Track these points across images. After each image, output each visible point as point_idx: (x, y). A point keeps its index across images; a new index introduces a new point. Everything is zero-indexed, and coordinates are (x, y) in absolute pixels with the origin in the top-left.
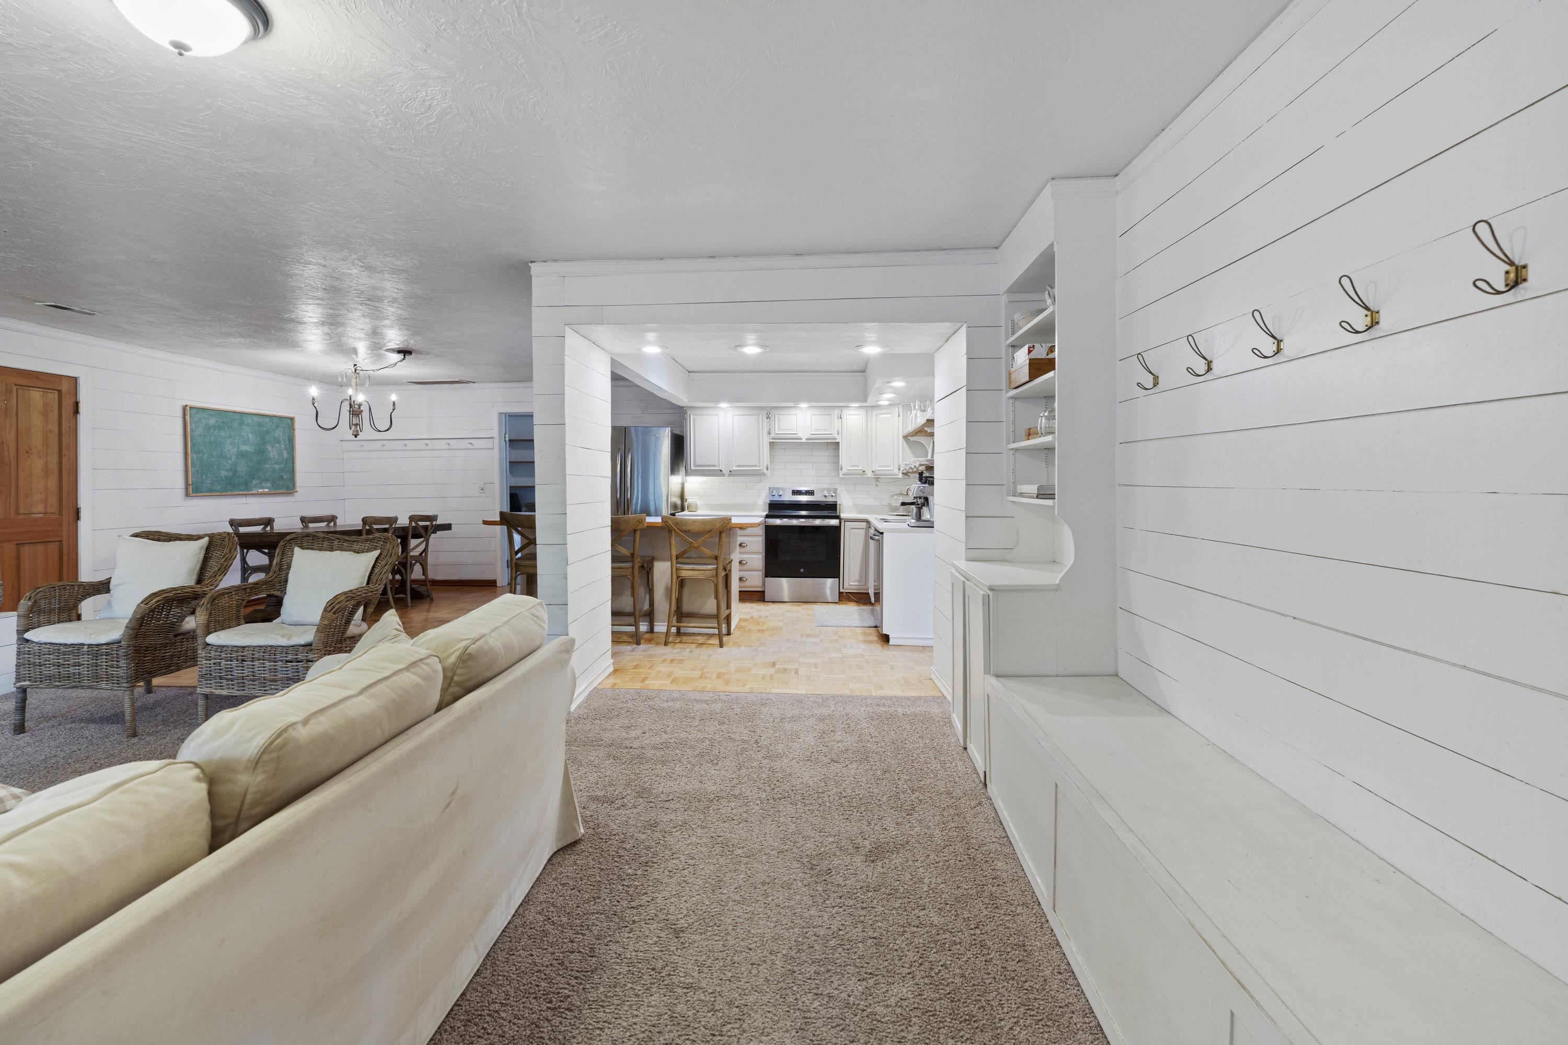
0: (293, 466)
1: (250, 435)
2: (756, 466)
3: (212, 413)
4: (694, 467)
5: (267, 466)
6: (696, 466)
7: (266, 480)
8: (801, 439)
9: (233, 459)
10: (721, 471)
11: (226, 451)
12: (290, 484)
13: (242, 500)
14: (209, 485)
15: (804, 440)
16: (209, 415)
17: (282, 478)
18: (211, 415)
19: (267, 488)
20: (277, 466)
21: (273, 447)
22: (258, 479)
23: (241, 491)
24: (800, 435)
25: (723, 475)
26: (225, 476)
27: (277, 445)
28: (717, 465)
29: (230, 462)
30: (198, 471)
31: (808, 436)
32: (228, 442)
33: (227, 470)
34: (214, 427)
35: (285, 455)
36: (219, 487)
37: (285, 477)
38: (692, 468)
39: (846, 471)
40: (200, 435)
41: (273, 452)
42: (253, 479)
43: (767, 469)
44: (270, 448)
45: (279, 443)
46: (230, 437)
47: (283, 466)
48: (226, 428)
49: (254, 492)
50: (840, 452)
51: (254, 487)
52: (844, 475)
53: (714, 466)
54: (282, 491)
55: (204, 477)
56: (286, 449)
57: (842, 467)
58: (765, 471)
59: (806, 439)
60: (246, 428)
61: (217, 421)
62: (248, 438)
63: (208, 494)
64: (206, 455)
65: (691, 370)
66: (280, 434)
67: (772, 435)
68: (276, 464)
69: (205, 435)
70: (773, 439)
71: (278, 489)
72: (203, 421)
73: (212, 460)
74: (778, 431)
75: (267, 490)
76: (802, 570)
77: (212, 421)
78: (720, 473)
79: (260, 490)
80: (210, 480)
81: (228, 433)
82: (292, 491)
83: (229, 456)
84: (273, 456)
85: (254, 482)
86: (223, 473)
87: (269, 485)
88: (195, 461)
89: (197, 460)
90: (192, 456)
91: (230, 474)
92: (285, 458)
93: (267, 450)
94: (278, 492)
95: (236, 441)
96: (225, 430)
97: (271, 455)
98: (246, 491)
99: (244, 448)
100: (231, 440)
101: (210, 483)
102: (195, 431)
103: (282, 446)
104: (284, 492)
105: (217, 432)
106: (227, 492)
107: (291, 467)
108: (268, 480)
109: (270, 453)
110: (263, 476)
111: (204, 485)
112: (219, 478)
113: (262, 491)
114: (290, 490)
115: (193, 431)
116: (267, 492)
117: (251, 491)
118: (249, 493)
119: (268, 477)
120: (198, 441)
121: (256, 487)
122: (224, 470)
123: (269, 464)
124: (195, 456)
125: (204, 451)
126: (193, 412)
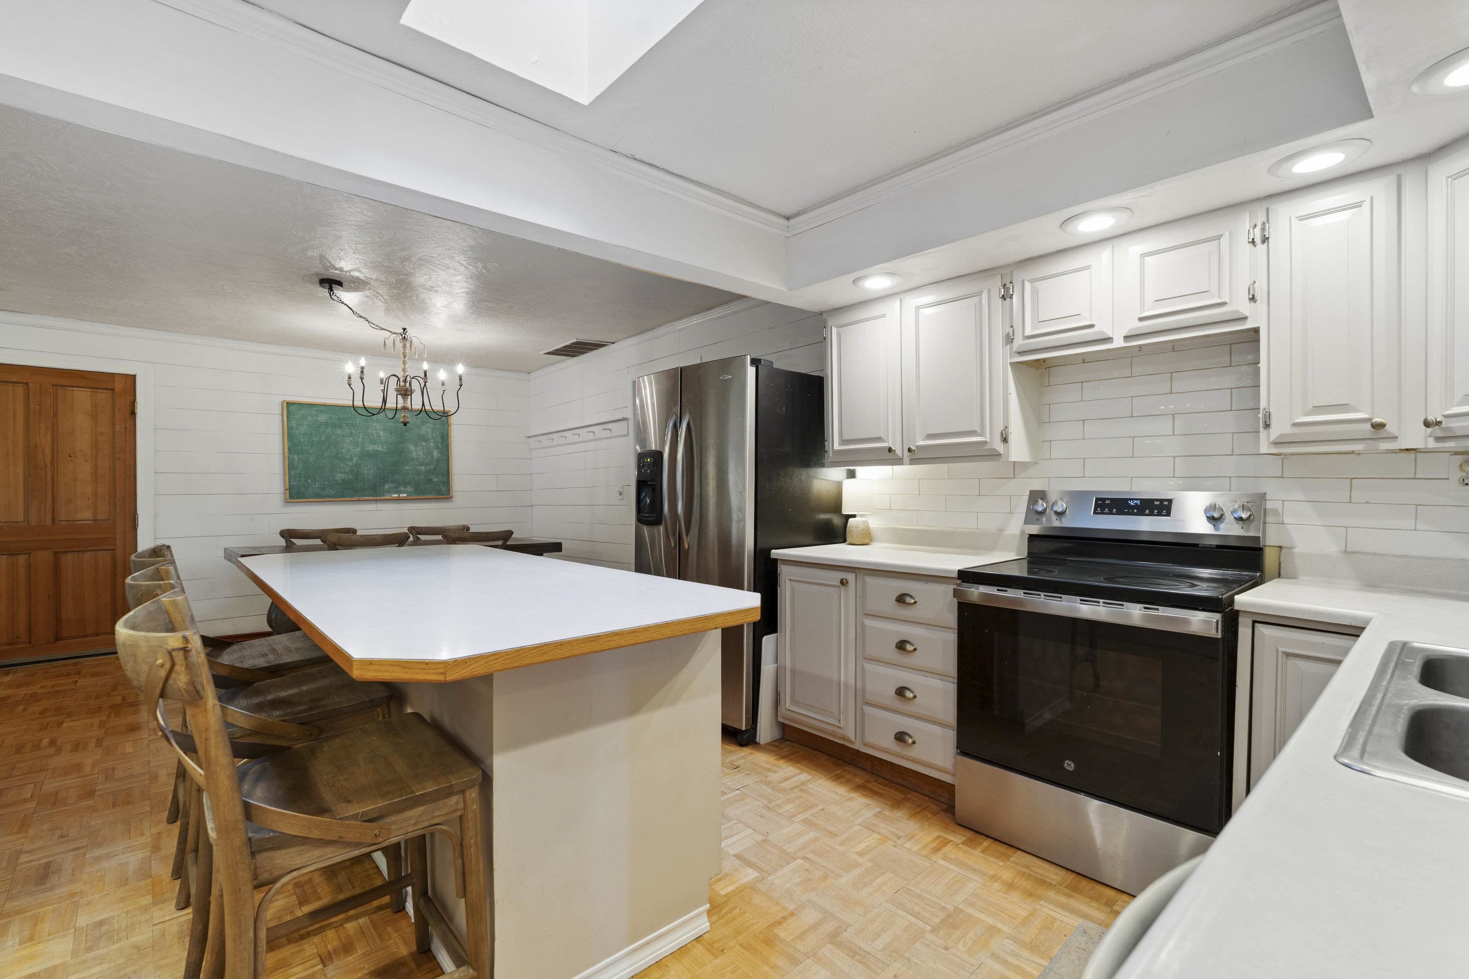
0: (448, 468)
1: (382, 434)
2: (972, 433)
3: (322, 408)
4: (840, 445)
5: (407, 468)
6: (843, 442)
7: (405, 484)
8: (1109, 340)
9: (354, 461)
10: (890, 450)
11: (344, 451)
12: (443, 488)
13: (371, 507)
14: (317, 490)
15: (1118, 343)
16: (316, 411)
17: (430, 481)
18: (321, 411)
19: (406, 492)
20: (423, 468)
21: (416, 446)
22: (393, 482)
23: (366, 496)
24: (1103, 328)
25: (899, 461)
26: (343, 480)
27: (424, 444)
28: (885, 438)
29: (350, 464)
30: (300, 474)
31: (1135, 326)
32: (348, 441)
33: (345, 473)
34: (326, 424)
35: (436, 454)
36: (332, 492)
37: (435, 479)
38: (837, 446)
39: (1289, 430)
40: (306, 434)
41: (416, 451)
42: (385, 482)
43: (1005, 440)
44: (412, 448)
45: (426, 440)
46: (351, 434)
47: (432, 467)
48: (344, 425)
49: (386, 497)
50: (1263, 365)
51: (387, 491)
52: (1276, 443)
53: (879, 439)
54: (429, 496)
55: (310, 481)
56: (438, 448)
57: (1268, 415)
58: (1000, 447)
59: (1127, 338)
60: (375, 424)
61: (330, 418)
62: (379, 436)
63: (316, 500)
64: (314, 456)
66: (428, 430)
67: (1019, 342)
68: (421, 465)
69: (311, 434)
70: (1021, 353)
71: (424, 494)
72: (309, 418)
73: (322, 461)
74: (1034, 327)
75: (405, 495)
76: (1069, 765)
77: (323, 418)
78: (890, 456)
79: (393, 495)
80: (318, 484)
81: (347, 431)
82: (446, 496)
83: (348, 457)
84: (417, 455)
85: (386, 486)
86: (339, 477)
87: (409, 489)
88: (296, 463)
89: (298, 461)
90: (291, 458)
91: (350, 477)
92: (435, 459)
93: (408, 449)
94: (422, 497)
95: (360, 439)
96: (342, 428)
97: (414, 455)
98: (374, 496)
99: (371, 448)
100: (352, 438)
101: (318, 488)
102: (297, 429)
103: (432, 444)
104: (435, 497)
105: (330, 429)
106: (346, 497)
107: (444, 468)
108: (409, 484)
109: (412, 453)
110: (401, 479)
111: (310, 490)
112: (332, 482)
113: (397, 495)
114: (443, 495)
115: (293, 429)
116: (405, 497)
117: (382, 496)
118: (378, 498)
119: (408, 480)
120: (302, 440)
121: (389, 491)
122: (341, 472)
123: (411, 465)
124: (296, 457)
125: (311, 451)
126: (292, 408)
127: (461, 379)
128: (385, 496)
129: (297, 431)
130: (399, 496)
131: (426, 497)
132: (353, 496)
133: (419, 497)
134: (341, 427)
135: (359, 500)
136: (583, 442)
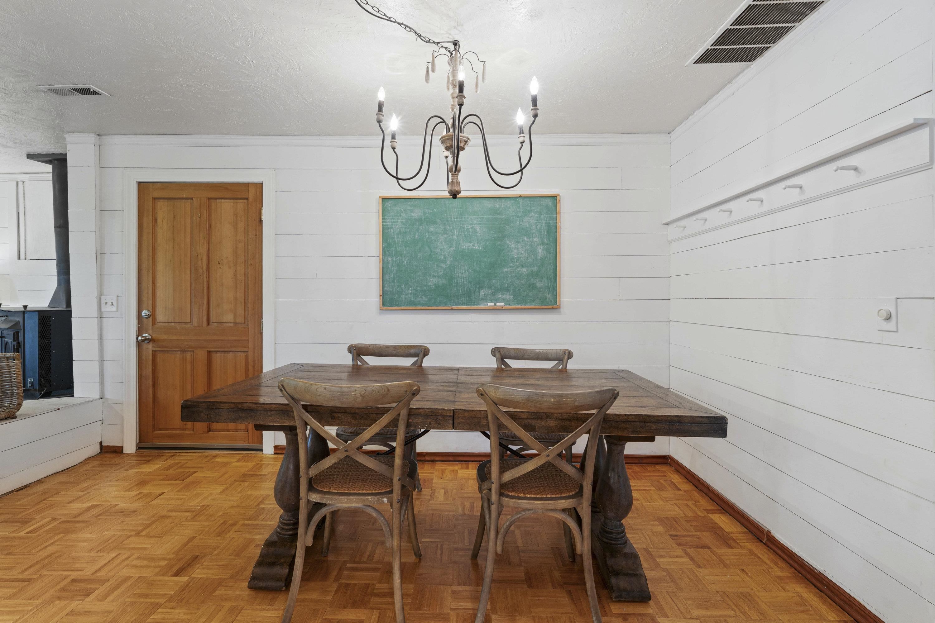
0: (555, 269)
1: (478, 228)
3: (418, 202)
5: (506, 270)
7: (503, 290)
9: (448, 262)
11: (438, 251)
12: (549, 296)
13: (465, 317)
14: (410, 296)
16: (411, 206)
17: (532, 286)
18: (415, 206)
19: (504, 300)
20: (524, 269)
21: (517, 242)
22: (490, 288)
23: (459, 304)
26: (436, 285)
27: (526, 239)
29: (444, 266)
30: (394, 278)
32: (441, 239)
33: (439, 276)
34: (420, 221)
35: (540, 251)
36: (425, 299)
37: (539, 285)
40: (400, 233)
41: (516, 249)
42: (481, 288)
44: (512, 244)
45: (529, 234)
46: (445, 231)
47: (535, 269)
48: (438, 220)
49: (482, 306)
51: (482, 299)
54: (532, 306)
55: (403, 286)
56: (543, 244)
61: (424, 213)
62: (475, 231)
63: (408, 308)
64: (408, 258)
66: (532, 221)
68: (522, 267)
69: (406, 232)
71: (525, 302)
72: (404, 214)
73: (415, 263)
75: (503, 304)
77: (417, 214)
79: (489, 304)
80: (411, 290)
81: (442, 227)
82: (551, 306)
83: (442, 257)
84: (518, 254)
85: (482, 293)
86: (433, 281)
87: (508, 296)
88: (390, 266)
89: (392, 265)
90: (385, 260)
91: (444, 281)
92: (539, 258)
93: (508, 246)
94: (523, 307)
95: (455, 237)
96: (436, 224)
97: (515, 254)
98: (468, 305)
99: (466, 246)
100: (446, 235)
101: (411, 294)
102: (392, 228)
103: (536, 239)
104: (537, 307)
105: (424, 227)
106: (438, 305)
107: (550, 269)
108: (507, 290)
109: (512, 251)
110: (499, 284)
111: (403, 296)
112: (425, 288)
113: (493, 304)
114: (548, 304)
115: (388, 228)
116: (502, 306)
117: (477, 305)
118: (472, 307)
119: (506, 285)
120: (396, 239)
121: (485, 299)
122: (434, 276)
123: (511, 267)
124: (390, 259)
125: (405, 252)
126: (388, 204)
128: (480, 304)
129: (392, 230)
130: (495, 305)
131: (527, 306)
132: (446, 304)
133: (519, 307)
134: (434, 223)
135: (452, 309)
136: (772, 212)
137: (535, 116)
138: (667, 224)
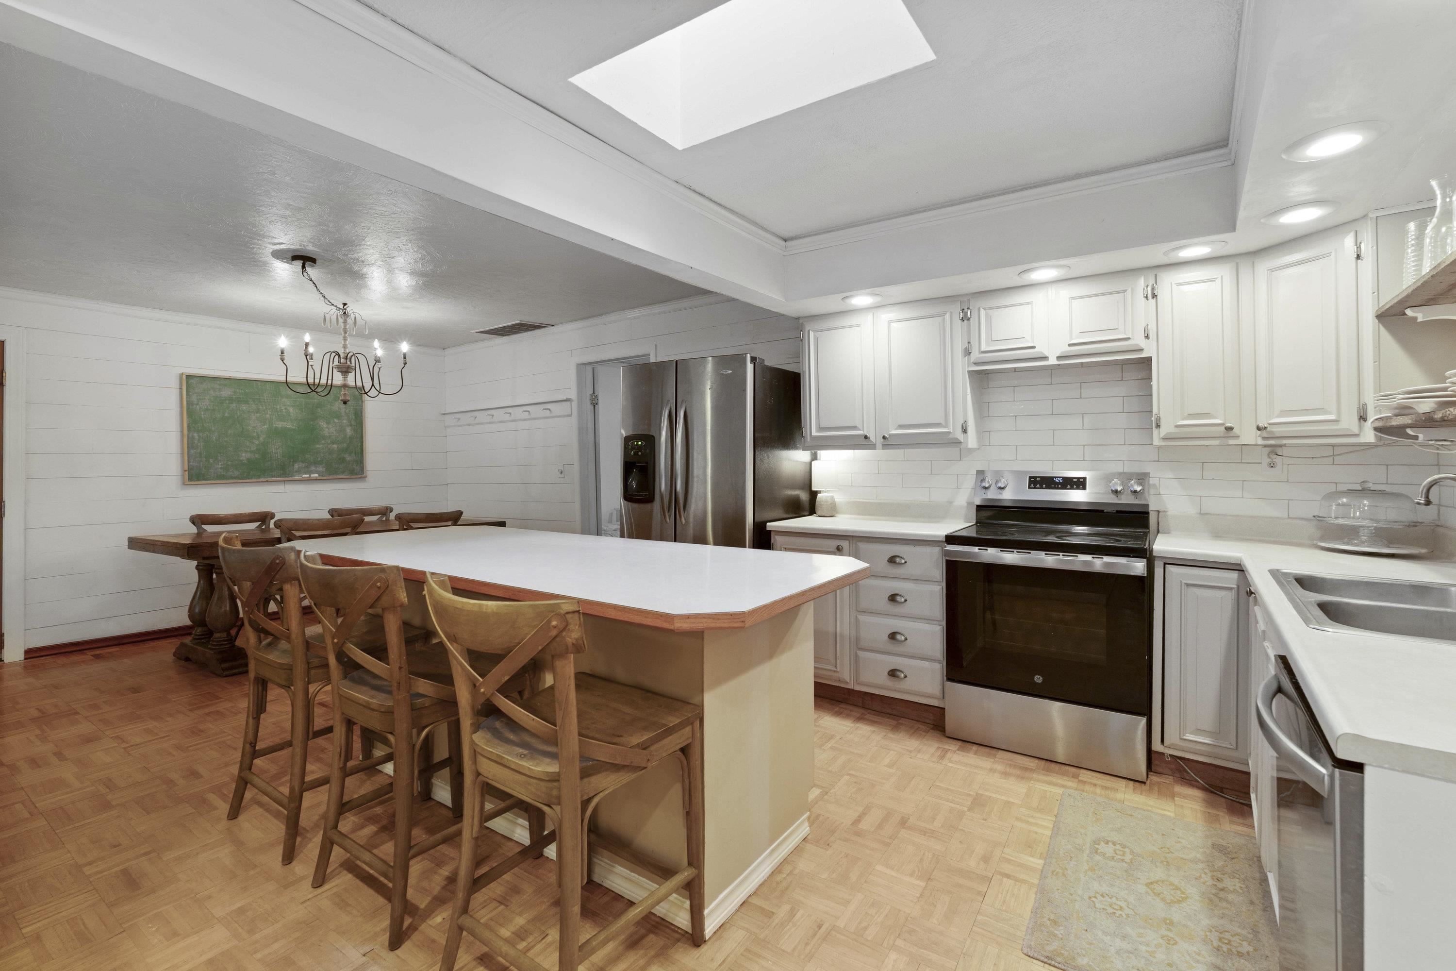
0: (362, 446)
1: (291, 410)
2: (938, 425)
3: (225, 382)
4: (817, 431)
5: (318, 446)
6: (821, 429)
7: (316, 463)
8: (1045, 358)
9: (261, 439)
10: (866, 437)
11: (250, 428)
12: (357, 468)
13: (280, 488)
14: (219, 470)
15: (1053, 361)
16: (220, 385)
17: (343, 460)
18: (225, 385)
19: (316, 472)
20: (335, 446)
21: (328, 423)
22: (303, 462)
23: (274, 476)
24: (1041, 349)
25: (872, 446)
26: (248, 460)
27: (336, 421)
28: (860, 426)
29: (256, 442)
30: (200, 453)
31: (1064, 349)
32: (254, 417)
33: (251, 452)
34: (231, 400)
35: (349, 431)
36: (236, 473)
37: (348, 458)
38: (814, 433)
39: (1172, 430)
40: (207, 410)
41: (328, 429)
42: (295, 462)
43: (965, 431)
44: (324, 425)
45: (339, 417)
46: (258, 411)
47: (345, 445)
48: (250, 401)
49: (296, 478)
50: (1154, 383)
51: (296, 472)
52: (1165, 439)
53: (854, 428)
54: (343, 476)
55: (211, 461)
56: (351, 425)
57: (1158, 419)
58: (960, 436)
59: (1059, 358)
60: (284, 400)
61: (234, 392)
62: (288, 413)
63: (218, 481)
64: (216, 433)
65: (786, 234)
66: (341, 407)
67: (975, 355)
68: (333, 443)
69: (214, 410)
70: (976, 364)
71: (337, 473)
72: (212, 392)
73: (226, 439)
74: (987, 344)
75: (317, 475)
76: (1038, 679)
77: (226, 393)
78: (865, 442)
79: (304, 476)
80: (221, 465)
81: (254, 407)
82: (360, 476)
83: (255, 434)
84: (329, 433)
85: (296, 466)
86: (244, 456)
87: (321, 469)
88: (196, 442)
89: (199, 440)
90: (190, 435)
91: (257, 456)
92: (348, 436)
93: (320, 426)
94: (335, 477)
95: (268, 416)
96: (248, 404)
97: (326, 433)
98: (283, 477)
99: (280, 425)
100: (258, 415)
101: (221, 468)
102: (197, 404)
103: (345, 421)
104: (347, 477)
105: (234, 405)
106: (252, 478)
107: (358, 446)
108: (320, 463)
109: (324, 430)
110: (312, 458)
111: (212, 471)
112: (237, 462)
113: (308, 476)
114: (356, 474)
115: (193, 405)
116: (317, 477)
117: (291, 477)
118: (287, 479)
119: (319, 459)
120: (203, 416)
121: (299, 471)
122: (246, 451)
123: (324, 444)
124: (196, 435)
125: (213, 429)
126: (192, 381)
127: (405, 358)
128: (295, 476)
129: (198, 407)
130: (310, 476)
131: (338, 477)
132: (259, 477)
133: (330, 477)
134: (247, 402)
135: (267, 481)
136: (515, 421)
137: (405, 364)
138: (444, 414)
